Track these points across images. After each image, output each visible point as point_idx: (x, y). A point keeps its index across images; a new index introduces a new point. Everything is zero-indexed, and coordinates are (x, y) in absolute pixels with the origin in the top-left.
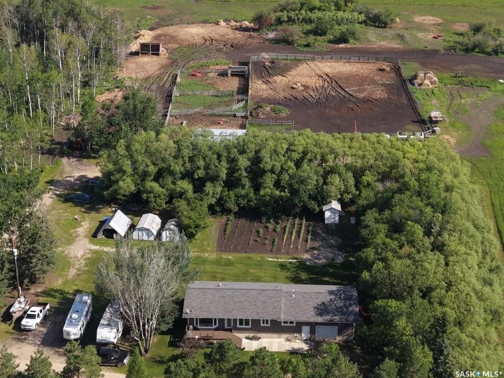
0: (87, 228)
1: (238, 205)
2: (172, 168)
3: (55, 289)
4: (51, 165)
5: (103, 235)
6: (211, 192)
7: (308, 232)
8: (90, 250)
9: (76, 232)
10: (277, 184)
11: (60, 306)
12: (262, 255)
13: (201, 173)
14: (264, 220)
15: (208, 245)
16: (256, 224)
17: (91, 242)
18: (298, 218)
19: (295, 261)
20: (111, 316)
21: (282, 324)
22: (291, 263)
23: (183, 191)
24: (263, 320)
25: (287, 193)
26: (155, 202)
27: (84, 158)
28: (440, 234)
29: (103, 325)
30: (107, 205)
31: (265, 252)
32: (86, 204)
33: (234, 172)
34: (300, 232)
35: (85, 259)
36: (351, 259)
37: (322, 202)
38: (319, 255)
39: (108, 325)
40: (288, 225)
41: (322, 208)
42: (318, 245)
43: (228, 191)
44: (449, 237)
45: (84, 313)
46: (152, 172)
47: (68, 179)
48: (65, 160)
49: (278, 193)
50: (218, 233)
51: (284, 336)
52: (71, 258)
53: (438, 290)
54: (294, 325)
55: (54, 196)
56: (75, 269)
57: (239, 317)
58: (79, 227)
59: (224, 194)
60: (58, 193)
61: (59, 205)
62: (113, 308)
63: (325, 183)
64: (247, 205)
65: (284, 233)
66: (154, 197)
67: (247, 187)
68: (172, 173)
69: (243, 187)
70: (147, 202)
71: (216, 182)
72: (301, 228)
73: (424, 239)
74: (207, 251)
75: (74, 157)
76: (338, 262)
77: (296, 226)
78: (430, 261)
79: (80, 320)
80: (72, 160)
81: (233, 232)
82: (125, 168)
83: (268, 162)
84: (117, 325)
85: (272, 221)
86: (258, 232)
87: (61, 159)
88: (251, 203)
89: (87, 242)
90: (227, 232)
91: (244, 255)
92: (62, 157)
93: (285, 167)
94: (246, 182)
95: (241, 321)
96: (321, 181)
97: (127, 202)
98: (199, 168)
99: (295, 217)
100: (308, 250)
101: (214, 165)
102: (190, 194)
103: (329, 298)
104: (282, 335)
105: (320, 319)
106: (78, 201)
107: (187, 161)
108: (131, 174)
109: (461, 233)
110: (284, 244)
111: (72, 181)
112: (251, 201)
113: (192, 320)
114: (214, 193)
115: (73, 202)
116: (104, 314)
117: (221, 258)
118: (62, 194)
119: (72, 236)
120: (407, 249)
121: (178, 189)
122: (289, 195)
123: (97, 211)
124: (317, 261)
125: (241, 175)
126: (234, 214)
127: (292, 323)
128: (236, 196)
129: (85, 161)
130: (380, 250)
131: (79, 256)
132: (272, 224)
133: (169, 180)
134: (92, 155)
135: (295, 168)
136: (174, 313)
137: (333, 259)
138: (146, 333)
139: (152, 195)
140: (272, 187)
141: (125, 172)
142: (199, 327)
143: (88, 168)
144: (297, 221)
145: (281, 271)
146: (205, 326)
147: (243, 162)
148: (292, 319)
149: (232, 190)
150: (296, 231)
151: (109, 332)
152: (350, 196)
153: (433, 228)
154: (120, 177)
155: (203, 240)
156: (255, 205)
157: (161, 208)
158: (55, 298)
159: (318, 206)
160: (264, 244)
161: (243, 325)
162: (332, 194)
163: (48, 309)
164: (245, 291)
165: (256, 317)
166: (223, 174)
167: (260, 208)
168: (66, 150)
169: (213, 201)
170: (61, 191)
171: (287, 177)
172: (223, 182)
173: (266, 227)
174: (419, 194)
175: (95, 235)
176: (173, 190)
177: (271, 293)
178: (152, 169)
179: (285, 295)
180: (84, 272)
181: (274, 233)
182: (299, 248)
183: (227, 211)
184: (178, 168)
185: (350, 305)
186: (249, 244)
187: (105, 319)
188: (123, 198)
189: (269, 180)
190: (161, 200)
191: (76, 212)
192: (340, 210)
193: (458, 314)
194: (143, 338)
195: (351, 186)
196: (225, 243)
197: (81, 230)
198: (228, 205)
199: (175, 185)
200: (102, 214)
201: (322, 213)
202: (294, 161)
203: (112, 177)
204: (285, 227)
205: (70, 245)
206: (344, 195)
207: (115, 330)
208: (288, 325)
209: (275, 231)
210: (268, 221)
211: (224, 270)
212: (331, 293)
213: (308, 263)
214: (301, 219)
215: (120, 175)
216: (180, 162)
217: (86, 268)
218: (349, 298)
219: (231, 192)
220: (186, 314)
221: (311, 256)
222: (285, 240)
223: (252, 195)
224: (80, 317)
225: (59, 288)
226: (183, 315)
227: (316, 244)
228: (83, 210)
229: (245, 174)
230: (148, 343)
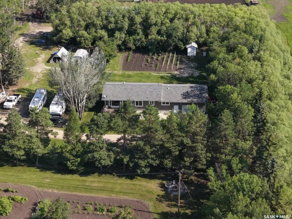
0: (44, 58)
1: (135, 45)
2: (95, 22)
3: (25, 88)
4: (22, 25)
5: (53, 61)
6: (119, 37)
7: (177, 60)
8: (45, 69)
9: (37, 60)
10: (159, 33)
11: (27, 97)
12: (150, 72)
13: (112, 26)
14: (151, 54)
15: (117, 67)
16: (146, 56)
17: (46, 65)
18: (171, 53)
19: (170, 75)
20: (58, 100)
21: (162, 104)
22: (167, 76)
23: (101, 36)
24: (151, 102)
25: (165, 37)
26: (85, 43)
27: (42, 23)
28: (258, 52)
29: (53, 104)
30: (56, 46)
31: (152, 70)
32: (43, 45)
33: (132, 26)
34: (172, 60)
35: (43, 73)
36: (203, 74)
37: (186, 43)
38: (184, 72)
39: (56, 104)
40: (166, 56)
41: (186, 47)
42: (183, 67)
43: (129, 37)
44: (264, 53)
45: (42, 99)
46: (83, 25)
47: (32, 33)
48: (30, 24)
49: (159, 37)
50: (123, 61)
51: (163, 112)
52: (34, 73)
53: (257, 80)
54: (169, 105)
55: (24, 42)
56: (37, 78)
57: (136, 100)
58: (39, 57)
59: (127, 38)
60: (26, 40)
61: (27, 46)
62: (59, 96)
63: (188, 31)
64: (140, 45)
65: (163, 61)
66: (84, 40)
67: (140, 34)
68: (94, 25)
69: (138, 34)
70: (80, 43)
71: (121, 31)
72: (173, 58)
73: (249, 55)
74: (116, 70)
75: (36, 22)
76: (196, 75)
77: (170, 57)
78: (252, 65)
79: (39, 102)
80: (34, 24)
81: (132, 60)
82: (66, 22)
83: (153, 19)
84: (62, 104)
85: (156, 54)
86: (147, 60)
87: (28, 23)
88: (143, 44)
89: (44, 65)
90: (129, 60)
91: (139, 72)
92: (28, 22)
93: (164, 22)
94: (140, 31)
95: (137, 102)
96: (185, 31)
97: (68, 44)
98: (111, 23)
99: (169, 52)
100: (177, 70)
101: (120, 20)
102: (106, 38)
103: (190, 90)
104: (162, 112)
105: (185, 101)
106: (38, 44)
107: (104, 19)
108: (70, 26)
109: (271, 51)
110: (163, 66)
111: (35, 34)
112: (143, 43)
113: (107, 101)
114: (120, 38)
115: (35, 44)
116: (54, 99)
117: (125, 74)
118: (28, 41)
119: (34, 62)
120: (238, 60)
121: (99, 35)
122: (166, 39)
123: (50, 49)
124: (183, 75)
125: (137, 27)
126: (133, 51)
127: (167, 103)
128: (134, 40)
129: (42, 24)
130: (221, 62)
131: (39, 72)
132: (156, 56)
133: (93, 30)
134: (47, 21)
135: (170, 23)
136: (97, 98)
137: (192, 74)
138: (80, 108)
139: (83, 39)
140: (156, 34)
141: (66, 25)
142: (112, 107)
143: (44, 27)
144: (171, 54)
145: (161, 80)
146: (115, 106)
147: (138, 19)
148: (167, 101)
149: (131, 36)
150: (170, 60)
151: (57, 108)
152: (203, 39)
153: (253, 48)
154: (64, 28)
155: (114, 64)
156: (145, 45)
157: (88, 47)
158: (24, 93)
159: (184, 46)
160: (151, 67)
161: (138, 105)
162: (192, 38)
163: (20, 98)
164: (139, 86)
165: (146, 100)
166: (126, 25)
167: (148, 47)
168: (31, 18)
169: (120, 42)
170: (28, 39)
171: (165, 28)
172: (126, 31)
173: (152, 58)
174: (245, 32)
175: (48, 62)
176: (95, 36)
177: (155, 87)
178: (83, 23)
179: (164, 88)
180: (42, 80)
181: (157, 61)
182: (172, 68)
183: (128, 49)
184: (98, 22)
185: (203, 93)
186: (141, 66)
187: (54, 101)
188: (65, 41)
189: (154, 30)
190: (88, 41)
191: (38, 50)
192: (197, 47)
193: (269, 93)
194: (78, 110)
195: (204, 33)
196: (127, 66)
197: (39, 59)
198: (129, 45)
199: (96, 33)
200: (52, 51)
201: (186, 49)
202: (169, 19)
203: (58, 28)
204: (164, 58)
205: (33, 66)
206: (199, 39)
207: (61, 107)
208: (166, 105)
209: (157, 60)
210: (153, 54)
211: (127, 79)
212: (191, 87)
213: (177, 76)
214: (173, 53)
215: (63, 26)
216: (100, 18)
217: (43, 78)
218: (202, 89)
219: (131, 37)
220: (104, 98)
221: (179, 73)
222: (163, 64)
223: (143, 39)
224: (39, 100)
225: (27, 88)
226: (102, 99)
227: (182, 67)
228: (41, 49)
229: (139, 26)
230: (81, 114)
